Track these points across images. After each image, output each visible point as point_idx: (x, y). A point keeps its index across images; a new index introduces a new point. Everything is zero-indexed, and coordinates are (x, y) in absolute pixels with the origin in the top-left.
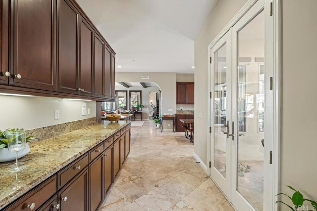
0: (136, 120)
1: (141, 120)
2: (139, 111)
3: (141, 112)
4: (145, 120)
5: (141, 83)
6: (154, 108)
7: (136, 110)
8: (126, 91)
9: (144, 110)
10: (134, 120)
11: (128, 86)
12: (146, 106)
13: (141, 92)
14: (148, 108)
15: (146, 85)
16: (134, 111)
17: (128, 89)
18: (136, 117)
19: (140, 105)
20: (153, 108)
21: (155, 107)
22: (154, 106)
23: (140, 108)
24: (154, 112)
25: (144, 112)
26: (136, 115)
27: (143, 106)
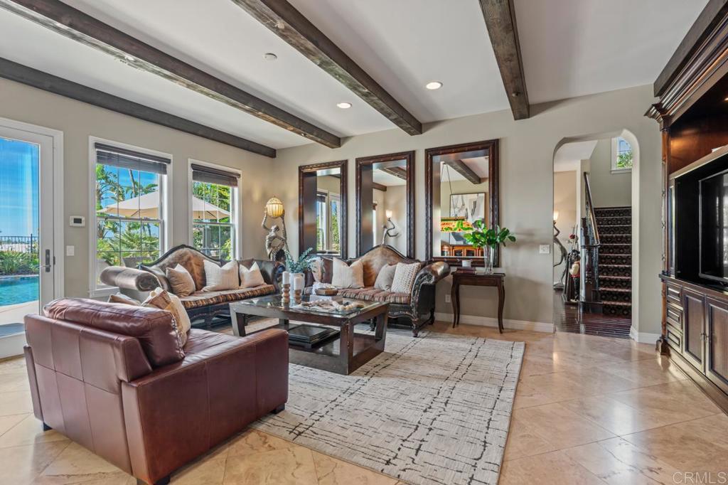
0: (465, 319)
1: (493, 322)
2: (480, 271)
4: (524, 324)
6: (574, 246)
7: (465, 264)
8: (410, 156)
9: (514, 262)
10: (452, 317)
12: (530, 233)
13: (492, 148)
14: (544, 250)
15: (531, 103)
16: (454, 269)
17: (420, 143)
18: (463, 301)
19: (492, 233)
23: (492, 250)
24: (576, 268)
25: (520, 275)
26: (461, 291)
27: (513, 239)
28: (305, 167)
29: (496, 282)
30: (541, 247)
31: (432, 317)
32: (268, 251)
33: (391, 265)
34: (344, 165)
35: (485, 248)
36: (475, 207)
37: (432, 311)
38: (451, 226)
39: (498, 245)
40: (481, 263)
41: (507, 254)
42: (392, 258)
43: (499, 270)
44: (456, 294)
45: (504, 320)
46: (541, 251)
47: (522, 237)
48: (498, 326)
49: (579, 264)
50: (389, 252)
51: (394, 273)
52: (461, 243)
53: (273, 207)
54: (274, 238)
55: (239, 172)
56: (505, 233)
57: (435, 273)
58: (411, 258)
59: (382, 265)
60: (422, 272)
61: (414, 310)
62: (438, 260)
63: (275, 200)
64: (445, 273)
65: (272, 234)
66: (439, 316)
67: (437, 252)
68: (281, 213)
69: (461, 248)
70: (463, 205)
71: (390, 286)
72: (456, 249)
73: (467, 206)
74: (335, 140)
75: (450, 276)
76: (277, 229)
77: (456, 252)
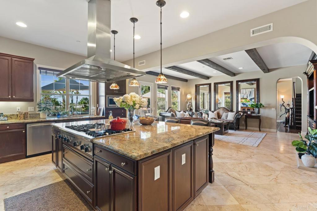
0: (248, 128)
2: (253, 115)
3: (259, 116)
4: (268, 130)
5: (248, 51)
6: (288, 108)
7: (249, 113)
8: (231, 83)
9: (264, 112)
10: (245, 128)
11: (234, 74)
12: (269, 105)
13: (258, 80)
14: (273, 109)
15: (269, 68)
16: (245, 114)
17: (234, 79)
18: (248, 123)
19: (257, 104)
20: (286, 108)
21: (292, 106)
22: (288, 105)
23: (257, 109)
24: (288, 115)
25: (266, 116)
26: (247, 120)
27: (263, 106)
28: (197, 85)
29: (258, 117)
30: (272, 108)
31: (239, 127)
32: (188, 109)
33: (226, 113)
34: (210, 85)
35: (255, 108)
36: (250, 93)
37: (239, 126)
38: (242, 101)
39: (259, 108)
40: (254, 113)
41: (262, 110)
42: (226, 111)
43: (259, 115)
44: (246, 122)
45: (261, 129)
46: (272, 110)
47: (267, 106)
48: (259, 130)
49: (289, 113)
50: (225, 109)
51: (228, 115)
52: (245, 106)
53: (189, 96)
54: (189, 105)
55: (180, 87)
56: (261, 104)
57: (241, 115)
58: (232, 111)
59: (223, 113)
60: (237, 114)
61: (235, 124)
62: (240, 112)
63: (190, 95)
64: (243, 115)
65: (189, 104)
66: (240, 127)
67: (240, 110)
68: (190, 98)
69: (245, 108)
70: (246, 93)
71: (227, 118)
72: (243, 108)
73: (247, 93)
74: (208, 78)
75: (244, 116)
76: (190, 103)
77: (243, 109)
